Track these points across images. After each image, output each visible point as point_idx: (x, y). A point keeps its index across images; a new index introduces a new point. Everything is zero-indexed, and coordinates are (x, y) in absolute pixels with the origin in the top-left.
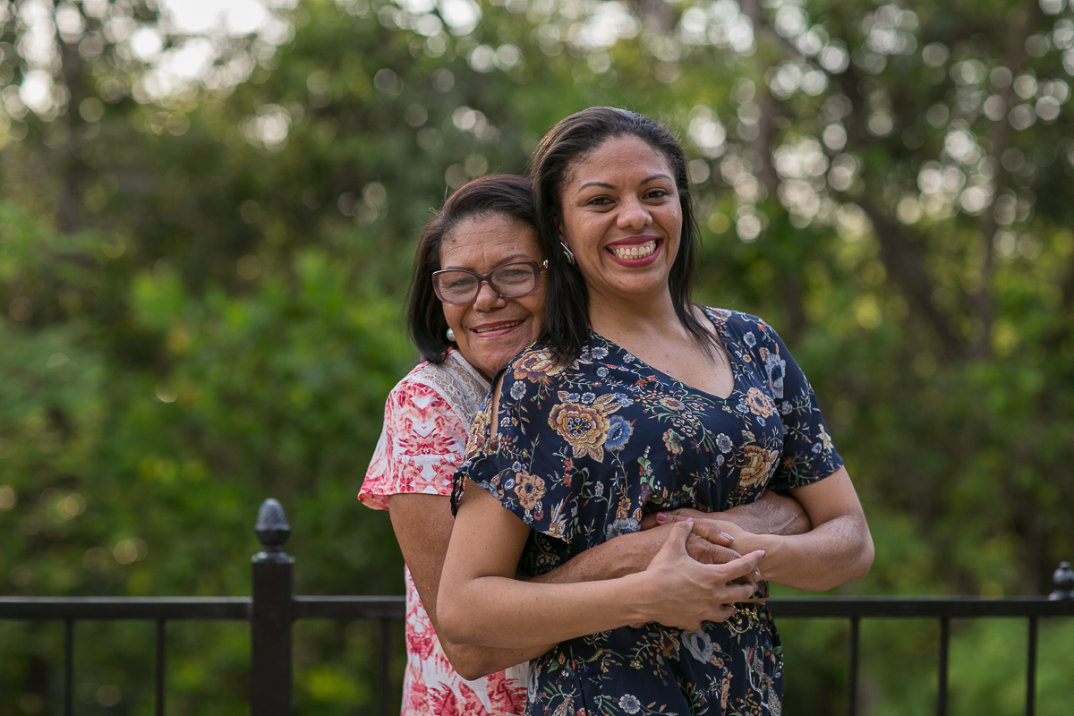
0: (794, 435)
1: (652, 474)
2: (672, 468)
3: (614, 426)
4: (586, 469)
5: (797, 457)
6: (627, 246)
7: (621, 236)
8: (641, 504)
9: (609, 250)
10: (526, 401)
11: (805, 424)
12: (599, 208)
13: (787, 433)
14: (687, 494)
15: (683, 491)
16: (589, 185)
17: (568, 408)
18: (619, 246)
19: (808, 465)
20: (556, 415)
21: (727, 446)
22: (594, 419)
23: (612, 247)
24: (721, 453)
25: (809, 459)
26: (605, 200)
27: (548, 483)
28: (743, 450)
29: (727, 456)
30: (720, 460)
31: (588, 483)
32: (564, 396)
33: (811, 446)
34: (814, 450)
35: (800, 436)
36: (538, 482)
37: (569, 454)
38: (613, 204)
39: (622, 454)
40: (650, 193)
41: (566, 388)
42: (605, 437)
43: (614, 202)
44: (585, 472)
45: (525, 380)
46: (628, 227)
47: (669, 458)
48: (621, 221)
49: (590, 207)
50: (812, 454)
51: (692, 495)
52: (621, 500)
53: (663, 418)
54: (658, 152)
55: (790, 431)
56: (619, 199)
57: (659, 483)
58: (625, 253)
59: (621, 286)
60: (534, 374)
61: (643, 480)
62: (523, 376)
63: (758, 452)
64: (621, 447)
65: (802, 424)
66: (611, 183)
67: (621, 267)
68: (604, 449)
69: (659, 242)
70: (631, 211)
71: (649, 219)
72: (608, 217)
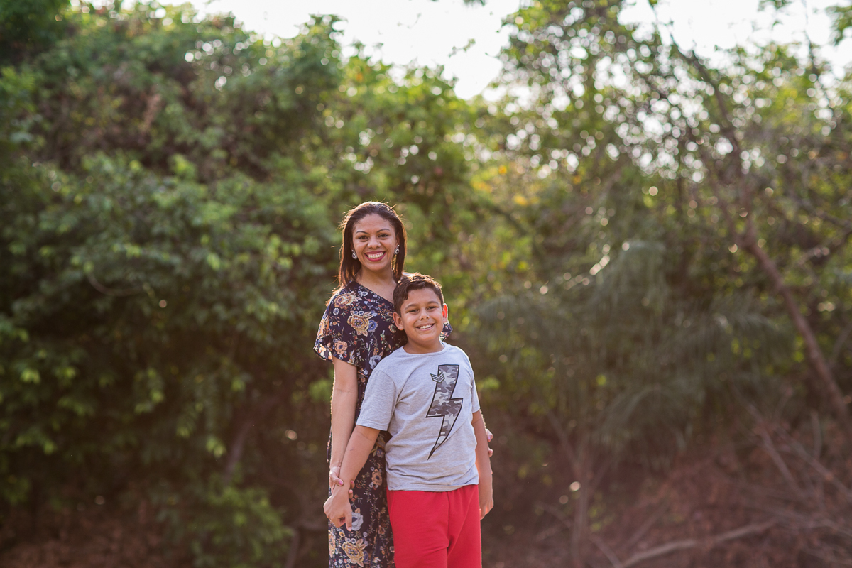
3: (371, 323)
4: (362, 339)
6: (372, 254)
7: (370, 251)
9: (366, 255)
10: (339, 315)
12: (363, 240)
16: (360, 232)
17: (354, 317)
18: (369, 254)
20: (350, 320)
22: (364, 321)
26: (365, 237)
27: (348, 344)
31: (363, 344)
32: (353, 312)
36: (345, 344)
37: (356, 334)
39: (374, 333)
40: (381, 235)
41: (353, 309)
42: (368, 327)
43: (367, 238)
45: (339, 308)
46: (371, 248)
48: (369, 245)
49: (361, 240)
56: (369, 237)
59: (372, 268)
60: (342, 305)
62: (338, 306)
64: (374, 331)
66: (367, 231)
67: (371, 261)
68: (368, 332)
69: (384, 252)
70: (373, 242)
71: (380, 245)
72: (365, 243)
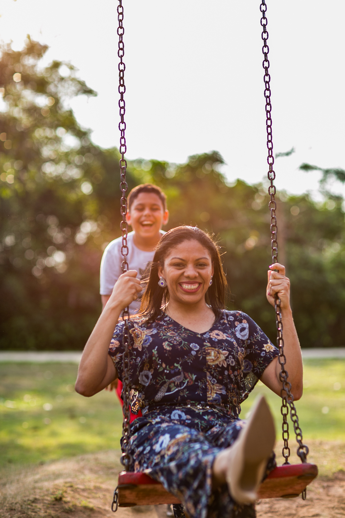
0: (253, 352)
1: (158, 357)
2: (166, 355)
3: (146, 338)
4: (135, 352)
5: (257, 360)
6: (187, 284)
7: (185, 280)
8: (154, 368)
9: (180, 284)
11: (256, 346)
12: (178, 267)
13: (250, 352)
14: (177, 367)
15: (174, 366)
16: (175, 258)
18: (184, 284)
19: (261, 362)
21: (196, 347)
22: (141, 334)
23: (181, 284)
24: (193, 350)
25: (261, 359)
26: (180, 264)
28: (204, 349)
29: (197, 351)
30: (193, 353)
31: (134, 357)
33: (260, 353)
34: (262, 355)
35: (255, 351)
38: (183, 267)
40: (199, 264)
43: (184, 266)
44: (134, 353)
46: (188, 277)
47: (165, 351)
48: (186, 274)
49: (175, 267)
50: (262, 357)
51: (179, 367)
52: (146, 364)
53: (165, 338)
54: (205, 248)
55: (250, 351)
56: (186, 265)
57: (160, 360)
58: (186, 287)
59: (183, 300)
61: (154, 358)
63: (213, 350)
64: (147, 346)
65: (255, 346)
66: (184, 258)
67: (183, 292)
68: (142, 346)
69: (200, 284)
70: (190, 271)
71: (197, 274)
72: (181, 271)
